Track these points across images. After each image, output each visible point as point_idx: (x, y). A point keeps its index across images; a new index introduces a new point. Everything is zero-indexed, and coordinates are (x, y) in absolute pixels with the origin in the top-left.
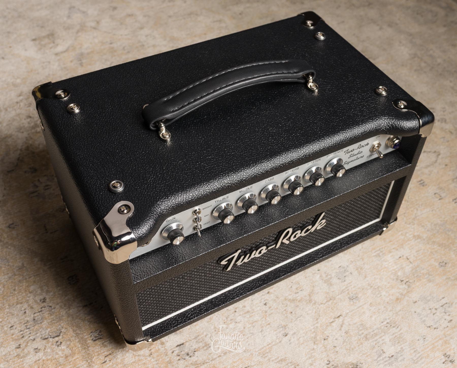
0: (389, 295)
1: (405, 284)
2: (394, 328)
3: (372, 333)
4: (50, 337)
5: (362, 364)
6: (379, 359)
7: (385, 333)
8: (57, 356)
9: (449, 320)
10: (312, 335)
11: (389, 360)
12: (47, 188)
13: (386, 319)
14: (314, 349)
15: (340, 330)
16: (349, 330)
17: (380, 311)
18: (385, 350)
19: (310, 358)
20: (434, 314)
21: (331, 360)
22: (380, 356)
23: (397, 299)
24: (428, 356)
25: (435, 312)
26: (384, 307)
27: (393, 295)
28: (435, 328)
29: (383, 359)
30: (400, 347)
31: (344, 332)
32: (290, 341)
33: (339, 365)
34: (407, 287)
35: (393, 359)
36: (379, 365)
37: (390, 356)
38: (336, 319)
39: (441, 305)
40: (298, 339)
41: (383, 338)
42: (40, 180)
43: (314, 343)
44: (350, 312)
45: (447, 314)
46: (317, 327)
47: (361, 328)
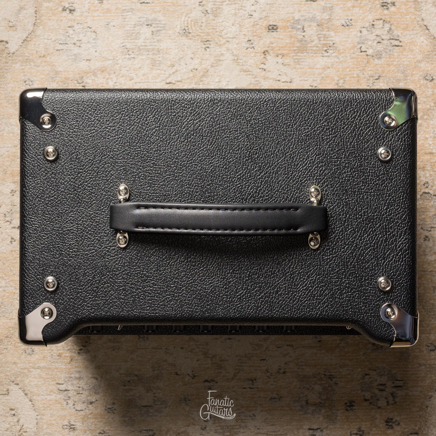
0: (108, 79)
1: (83, 82)
2: (127, 47)
3: (150, 53)
4: (431, 195)
5: (179, 33)
6: (162, 29)
7: (139, 47)
8: (432, 173)
9: (70, 28)
10: (205, 79)
11: (153, 23)
12: (382, 387)
13: (129, 59)
14: (212, 66)
15: (176, 71)
16: (169, 67)
17: (128, 69)
18: (151, 33)
19: (220, 60)
20: (80, 41)
21: (203, 50)
22: (158, 31)
23: (103, 71)
24: (117, 9)
25: (78, 42)
26: (121, 70)
27: (104, 78)
28: (90, 28)
29: (158, 27)
30: (135, 29)
31: (175, 67)
32: (228, 84)
33: (199, 41)
34: (84, 78)
35: (149, 23)
36: (165, 24)
37: (149, 26)
38: (174, 82)
39: (67, 45)
40: (219, 82)
41: (143, 44)
42: (386, 404)
43: (207, 71)
44: (156, 82)
45: (68, 34)
46: (196, 84)
47: (157, 62)
